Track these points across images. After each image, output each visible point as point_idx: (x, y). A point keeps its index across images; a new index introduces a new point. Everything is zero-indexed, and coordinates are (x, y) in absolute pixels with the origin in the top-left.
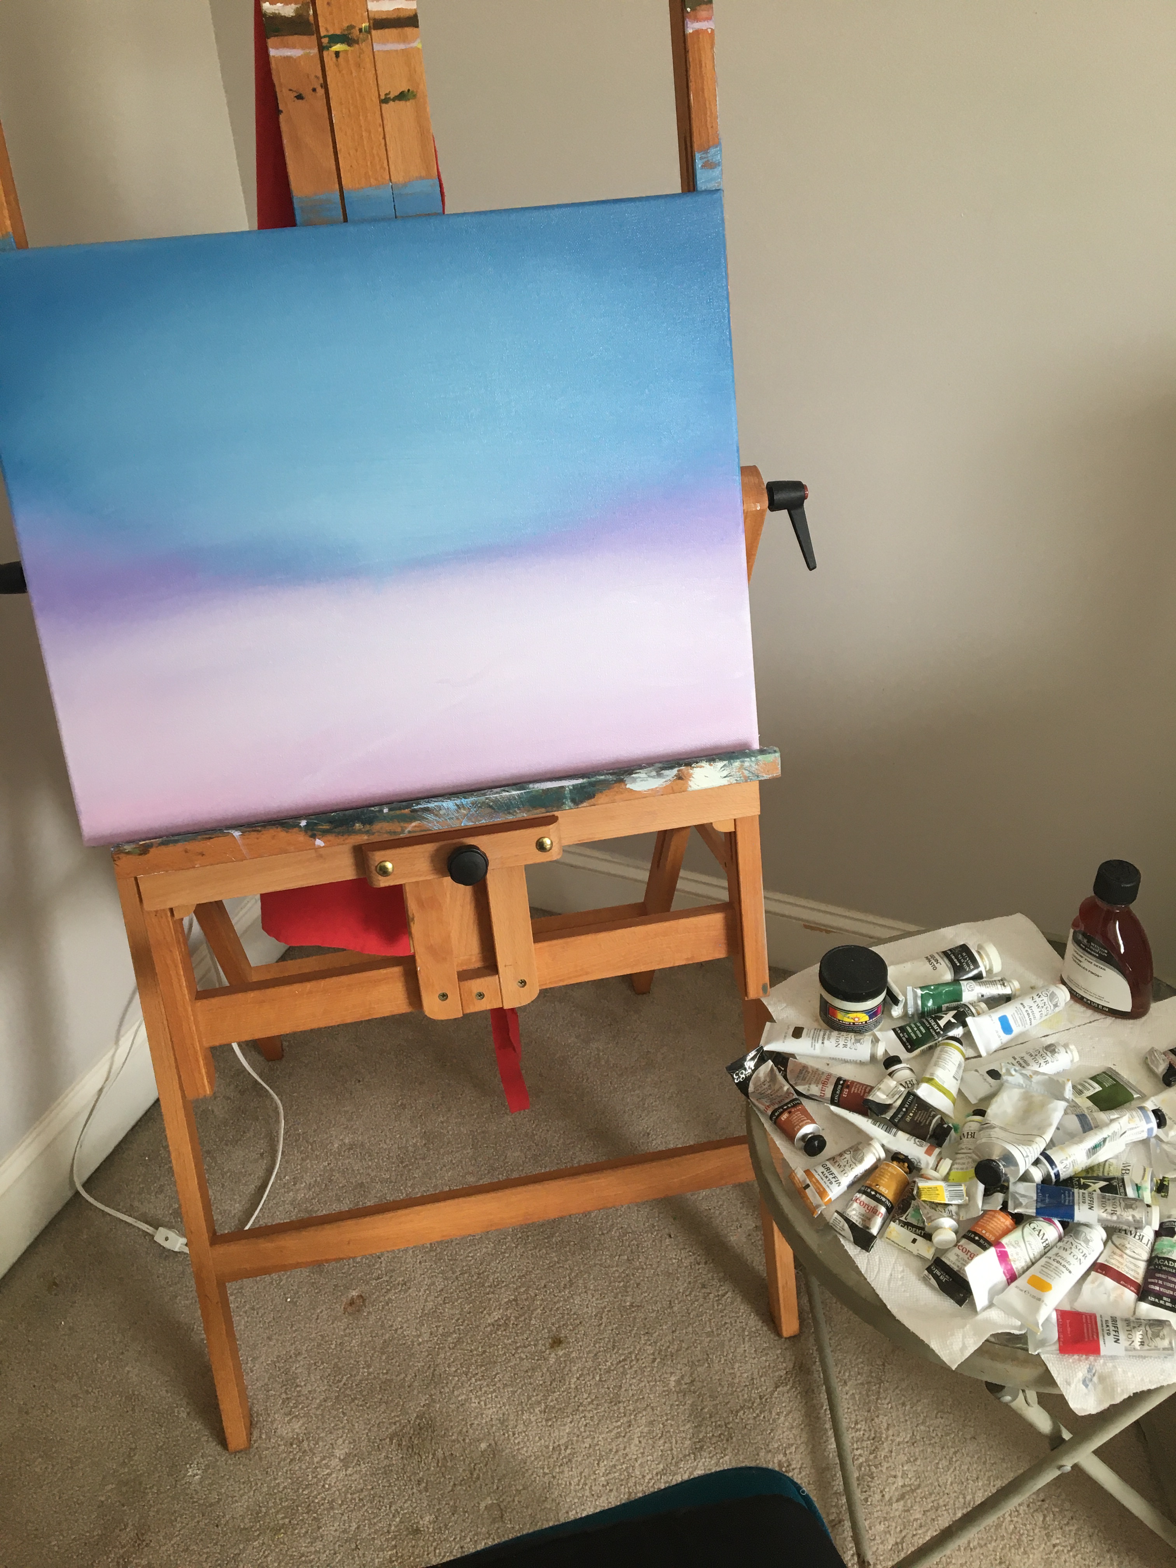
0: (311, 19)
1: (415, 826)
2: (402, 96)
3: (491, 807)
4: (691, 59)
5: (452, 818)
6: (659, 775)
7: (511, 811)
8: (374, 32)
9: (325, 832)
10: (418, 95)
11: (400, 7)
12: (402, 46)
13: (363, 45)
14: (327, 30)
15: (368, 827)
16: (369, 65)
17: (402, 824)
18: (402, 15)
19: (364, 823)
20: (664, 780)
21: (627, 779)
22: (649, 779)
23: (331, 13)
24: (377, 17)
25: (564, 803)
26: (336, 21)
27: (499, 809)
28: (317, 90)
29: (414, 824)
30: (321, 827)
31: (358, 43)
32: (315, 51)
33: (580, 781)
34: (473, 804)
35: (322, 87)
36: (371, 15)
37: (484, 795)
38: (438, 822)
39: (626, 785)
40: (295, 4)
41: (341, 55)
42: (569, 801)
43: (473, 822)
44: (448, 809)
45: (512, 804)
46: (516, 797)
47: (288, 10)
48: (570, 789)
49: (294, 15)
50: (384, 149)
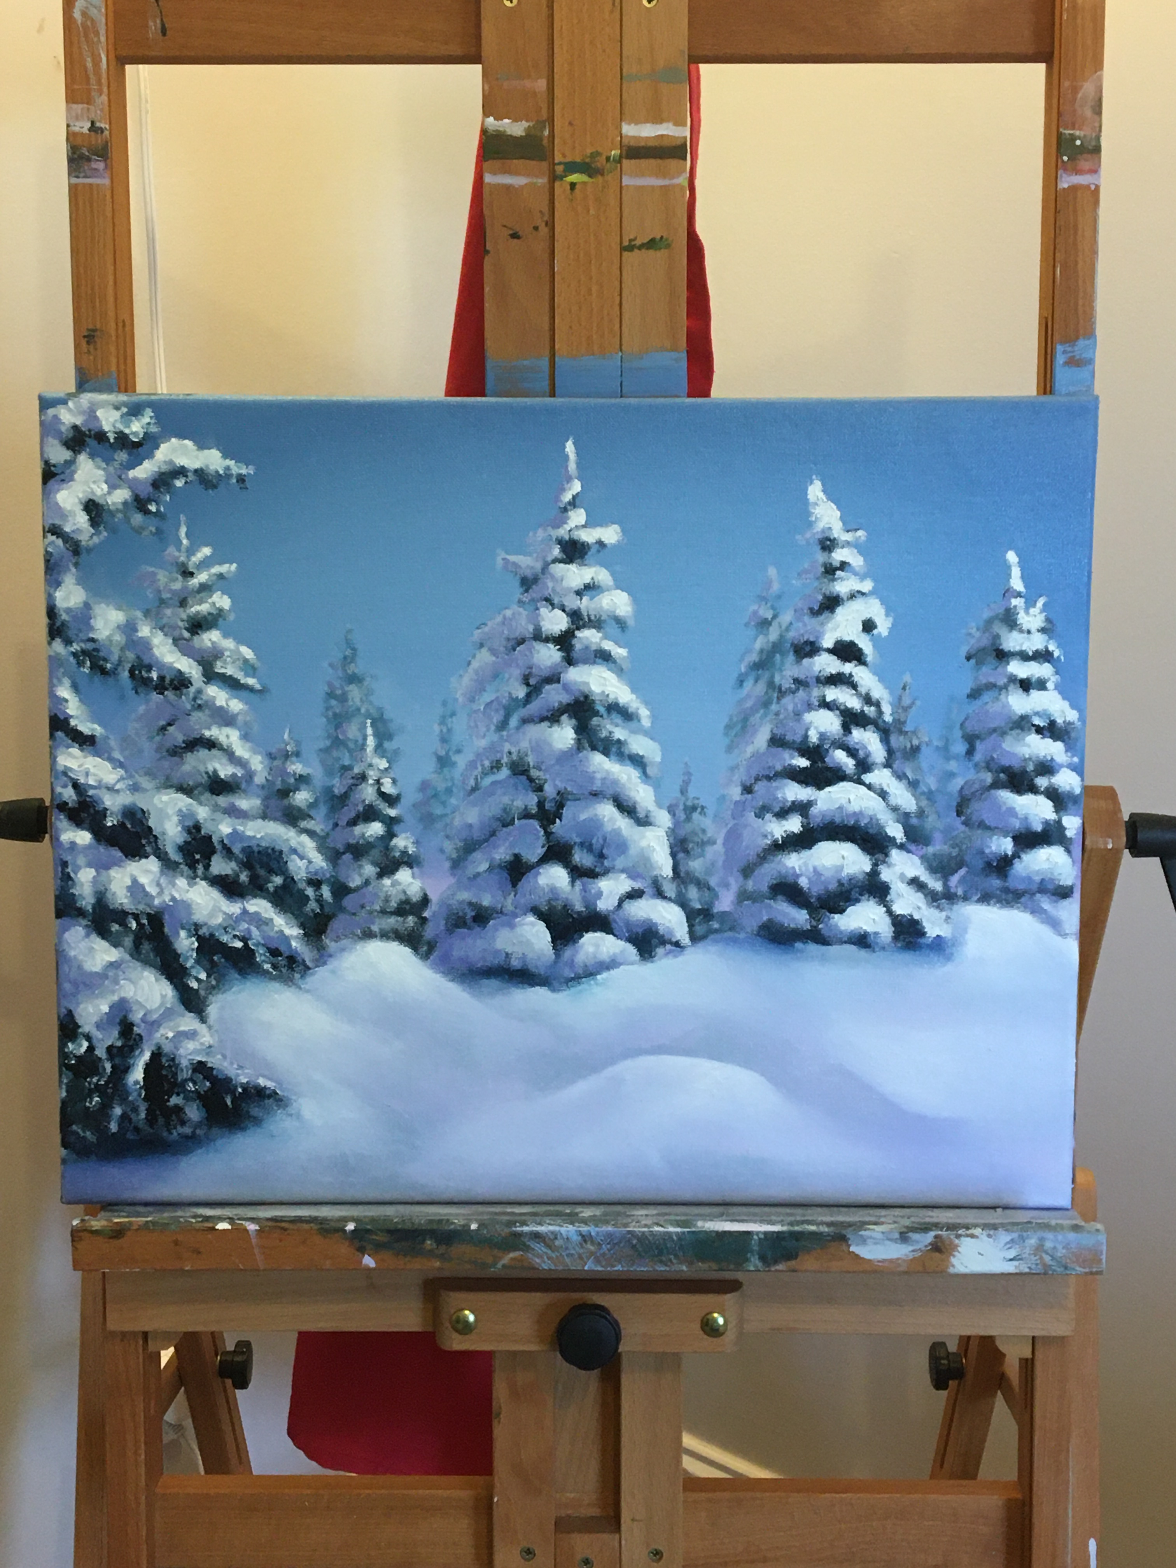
0: (545, 142)
1: (512, 1259)
2: (651, 244)
3: (632, 1246)
4: (1063, 222)
5: (572, 1255)
6: (904, 1239)
7: (664, 1259)
8: (625, 162)
9: (379, 1246)
10: (673, 246)
11: (665, 133)
12: (659, 182)
13: (609, 177)
14: (564, 156)
15: (442, 1249)
16: (613, 202)
17: (496, 1252)
18: (666, 143)
19: (438, 1242)
20: (911, 1248)
21: (852, 1237)
22: (887, 1242)
23: (572, 135)
24: (632, 143)
25: (747, 1260)
26: (577, 146)
27: (645, 1252)
28: (540, 229)
29: (512, 1255)
30: (374, 1237)
31: (602, 175)
32: (542, 181)
33: (778, 1227)
34: (607, 1237)
35: (546, 225)
36: (625, 141)
37: (626, 1225)
38: (549, 1258)
39: (849, 1246)
40: (527, 121)
41: (577, 186)
42: (757, 1257)
43: (602, 1266)
44: (568, 1239)
45: (667, 1248)
46: (675, 1238)
47: (516, 128)
48: (760, 1239)
49: (524, 134)
50: (618, 308)
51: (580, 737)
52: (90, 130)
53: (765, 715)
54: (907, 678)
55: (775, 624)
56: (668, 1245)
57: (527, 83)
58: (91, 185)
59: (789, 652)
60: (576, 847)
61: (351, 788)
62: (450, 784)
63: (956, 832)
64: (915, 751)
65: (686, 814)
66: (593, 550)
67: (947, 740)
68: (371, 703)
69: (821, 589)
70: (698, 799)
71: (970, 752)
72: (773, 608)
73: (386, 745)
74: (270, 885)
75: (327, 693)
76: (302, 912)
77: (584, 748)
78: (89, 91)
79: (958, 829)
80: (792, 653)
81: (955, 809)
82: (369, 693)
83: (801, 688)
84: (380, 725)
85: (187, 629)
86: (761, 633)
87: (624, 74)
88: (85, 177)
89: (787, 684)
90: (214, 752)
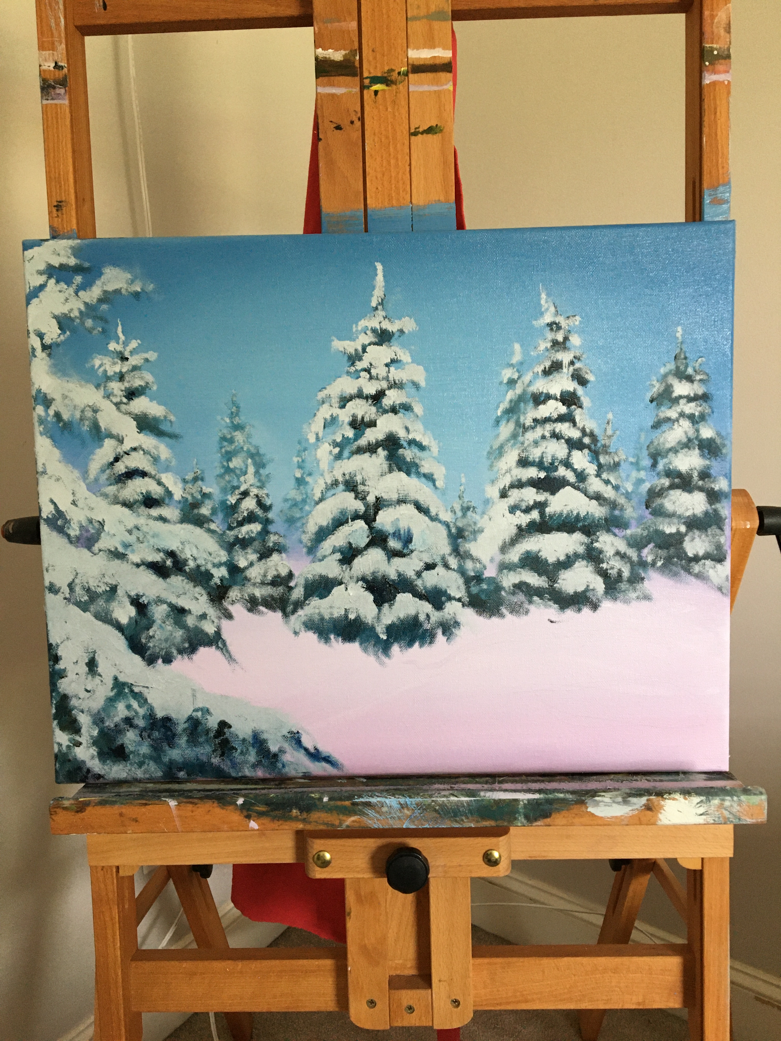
0: (357, 64)
1: (353, 821)
2: (430, 130)
3: (436, 811)
4: (706, 107)
5: (394, 818)
6: (625, 802)
7: (458, 818)
8: (411, 76)
9: (261, 814)
10: (445, 130)
11: (436, 55)
12: (435, 88)
13: (401, 86)
14: (370, 73)
15: (305, 815)
16: (404, 103)
17: (341, 817)
18: (437, 62)
19: (301, 811)
20: (630, 808)
21: (589, 801)
22: (614, 805)
23: (375, 58)
24: (415, 63)
25: (516, 819)
26: (378, 65)
27: (445, 815)
28: (355, 122)
29: (353, 818)
30: (258, 808)
31: (396, 84)
32: (358, 89)
33: (537, 796)
34: (417, 804)
35: (359, 119)
36: (410, 62)
37: (431, 796)
38: (378, 820)
39: (587, 808)
40: (345, 50)
41: (379, 93)
42: (522, 816)
43: (415, 825)
44: (391, 806)
45: (460, 811)
46: (465, 804)
47: (337, 56)
48: (525, 804)
49: (342, 59)
50: (408, 175)
51: (391, 462)
52: (54, 68)
53: (514, 444)
54: (610, 416)
55: (520, 382)
56: (461, 810)
57: (343, 24)
58: (56, 105)
59: (529, 401)
60: (390, 536)
61: (239, 501)
62: (304, 496)
63: (646, 520)
64: (617, 465)
65: (462, 512)
66: (396, 336)
67: (638, 458)
68: (250, 443)
69: (550, 357)
70: (471, 502)
71: (654, 465)
72: (518, 371)
73: (262, 471)
74: (187, 568)
75: (221, 438)
76: (208, 585)
77: (393, 470)
78: (53, 43)
79: (647, 517)
80: (531, 402)
81: (644, 504)
82: (249, 436)
83: (538, 426)
84: (257, 458)
85: (124, 396)
86: (511, 388)
87: (409, 17)
88: (52, 99)
89: (528, 422)
90: (146, 479)
